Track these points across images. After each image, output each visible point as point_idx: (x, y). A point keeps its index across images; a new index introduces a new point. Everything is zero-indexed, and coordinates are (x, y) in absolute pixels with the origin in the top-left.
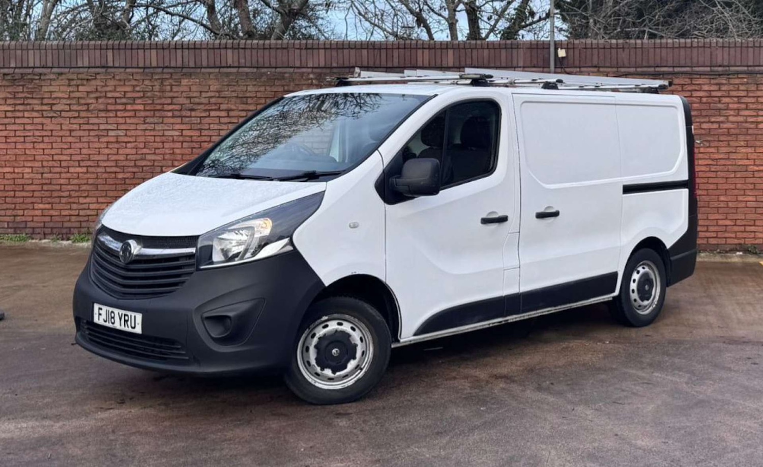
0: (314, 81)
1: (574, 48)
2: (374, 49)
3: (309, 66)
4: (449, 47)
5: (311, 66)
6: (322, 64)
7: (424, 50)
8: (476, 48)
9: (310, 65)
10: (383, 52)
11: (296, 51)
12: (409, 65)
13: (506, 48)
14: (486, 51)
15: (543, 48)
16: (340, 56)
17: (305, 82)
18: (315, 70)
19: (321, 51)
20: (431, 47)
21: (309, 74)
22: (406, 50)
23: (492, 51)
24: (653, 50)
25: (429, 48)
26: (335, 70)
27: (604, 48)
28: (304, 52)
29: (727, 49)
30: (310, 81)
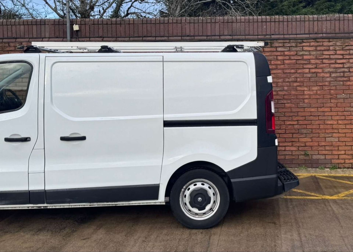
1: (85, 24)
8: (15, 25)
13: (36, 24)
14: (22, 27)
23: (26, 26)
24: (141, 25)
27: (107, 24)
29: (193, 24)
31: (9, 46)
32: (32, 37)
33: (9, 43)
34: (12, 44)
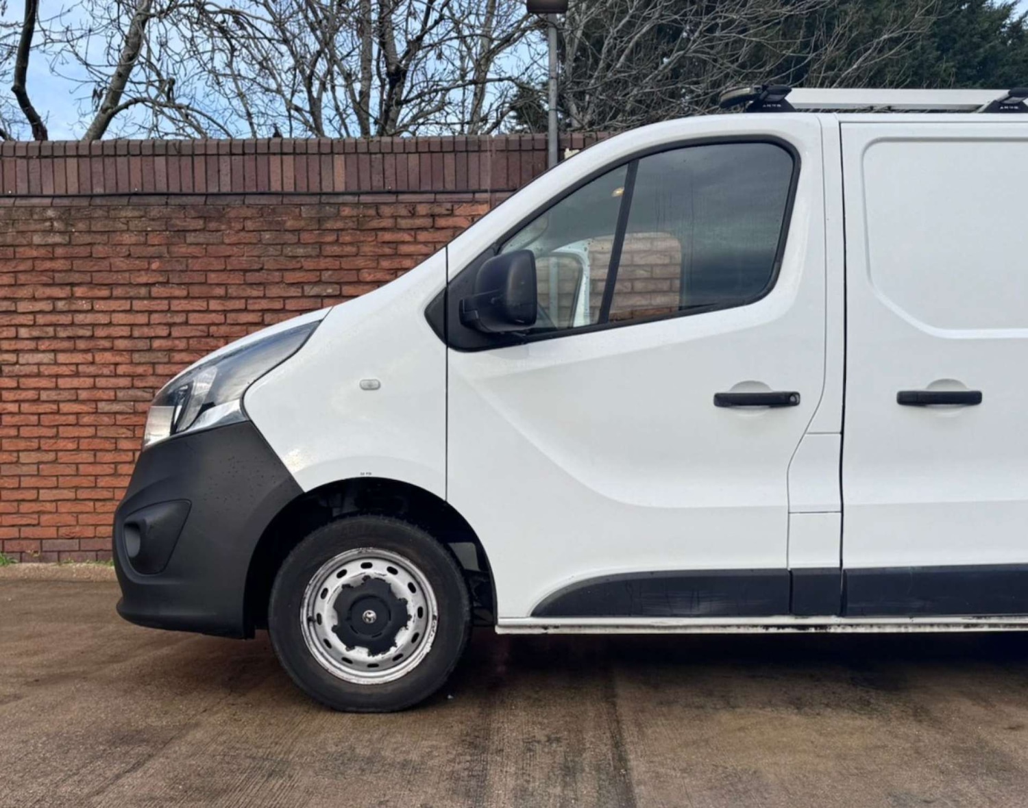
0: (55, 224)
2: (180, 154)
3: (45, 193)
4: (336, 150)
5: (51, 192)
6: (73, 190)
7: (285, 157)
8: (392, 152)
9: (48, 190)
10: (200, 162)
11: (19, 161)
12: (254, 190)
13: (454, 151)
14: (414, 159)
15: (534, 150)
16: (110, 171)
17: (38, 227)
18: (57, 201)
19: (69, 160)
20: (298, 151)
21: (45, 208)
22: (246, 157)
23: (426, 157)
25: (294, 153)
26: (98, 201)
28: (34, 163)
30: (48, 224)
31: (379, 215)
32: (441, 189)
33: (377, 206)
34: (386, 211)
